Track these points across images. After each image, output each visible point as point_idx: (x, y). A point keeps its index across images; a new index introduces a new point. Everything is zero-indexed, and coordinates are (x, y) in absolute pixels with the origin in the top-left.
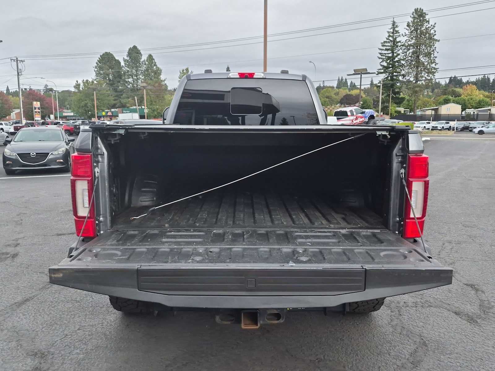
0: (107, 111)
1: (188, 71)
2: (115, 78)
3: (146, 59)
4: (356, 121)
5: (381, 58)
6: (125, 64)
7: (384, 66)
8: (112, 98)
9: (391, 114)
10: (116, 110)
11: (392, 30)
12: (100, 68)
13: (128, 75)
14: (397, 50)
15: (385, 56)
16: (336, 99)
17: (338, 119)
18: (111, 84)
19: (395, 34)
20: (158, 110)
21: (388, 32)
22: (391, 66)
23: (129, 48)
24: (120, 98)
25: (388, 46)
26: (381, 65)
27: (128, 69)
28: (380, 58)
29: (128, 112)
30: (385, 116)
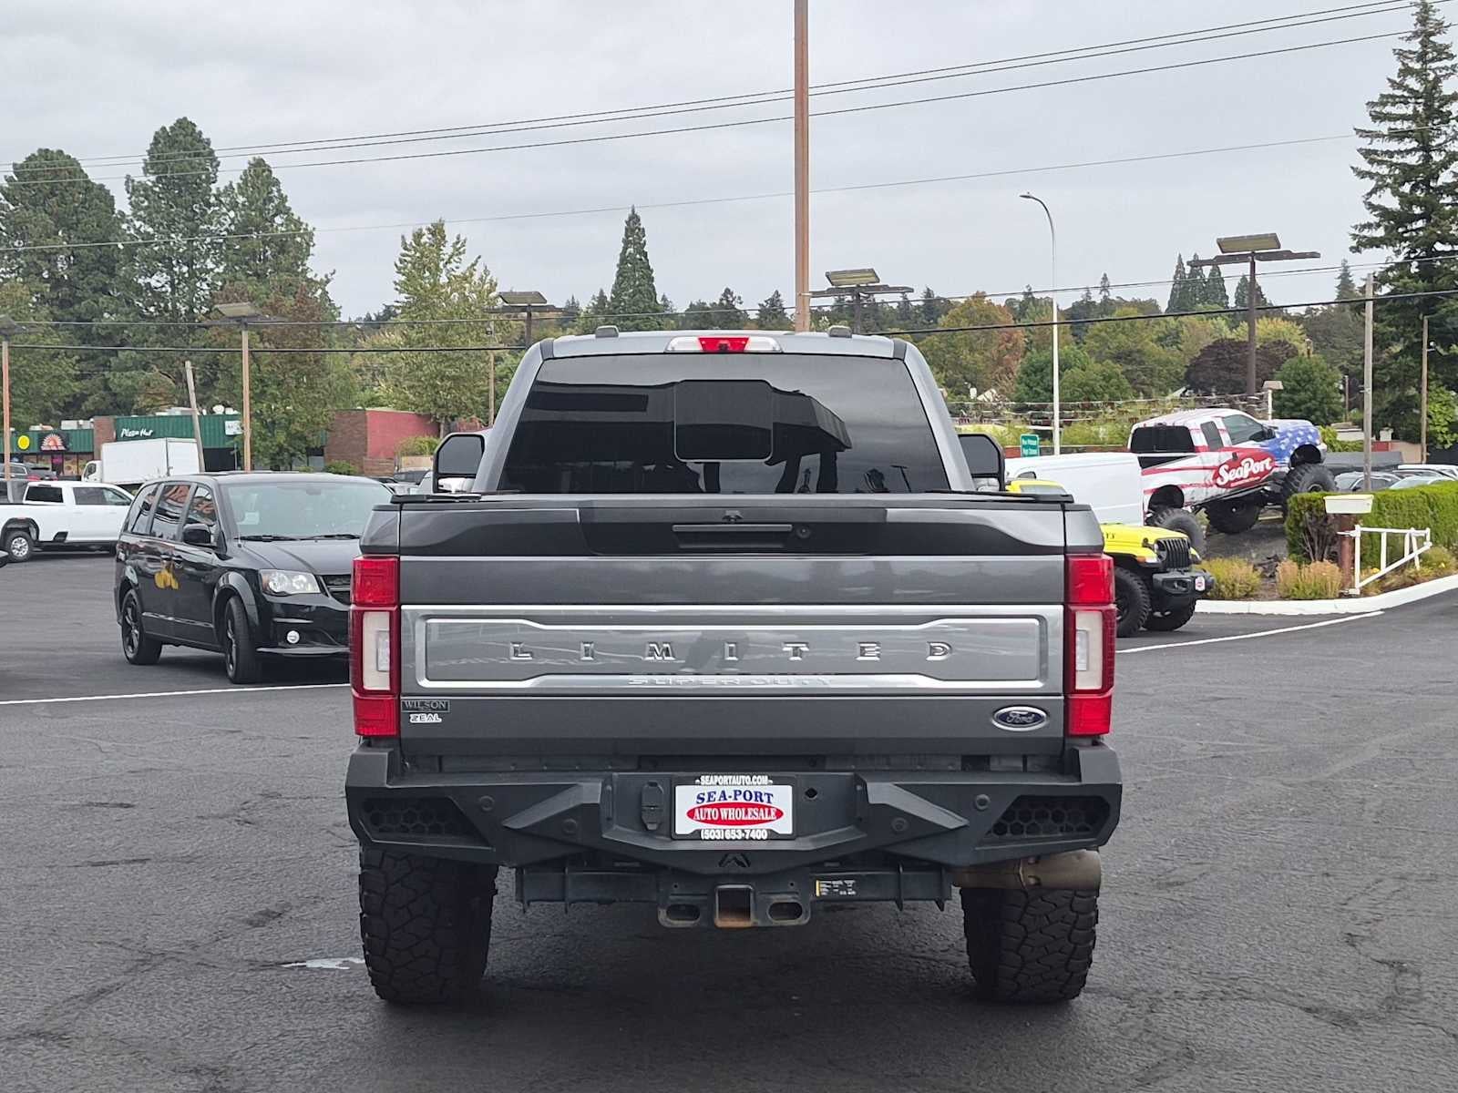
0: (37, 428)
1: (444, 238)
2: (86, 271)
3: (236, 181)
4: (1234, 475)
5: (1371, 175)
6: (136, 206)
7: (1385, 213)
8: (67, 367)
9: (1431, 438)
10: (86, 424)
11: (1416, 46)
12: (15, 224)
13: (145, 259)
14: (1443, 138)
15: (1391, 165)
16: (1168, 362)
17: (1145, 463)
18: (63, 299)
19: (1432, 60)
20: (290, 422)
21: (1401, 54)
22: (1417, 211)
23: (158, 129)
24: (106, 366)
25: (1404, 118)
26: (1372, 207)
27: (151, 230)
28: (1363, 175)
29: (143, 432)
30: (1402, 447)
